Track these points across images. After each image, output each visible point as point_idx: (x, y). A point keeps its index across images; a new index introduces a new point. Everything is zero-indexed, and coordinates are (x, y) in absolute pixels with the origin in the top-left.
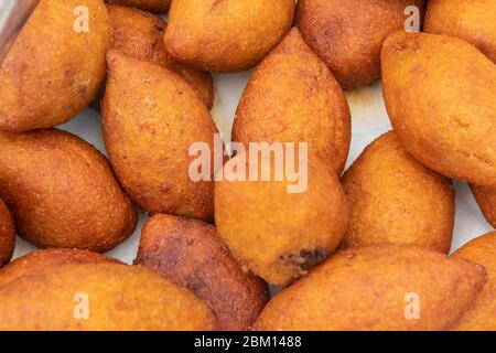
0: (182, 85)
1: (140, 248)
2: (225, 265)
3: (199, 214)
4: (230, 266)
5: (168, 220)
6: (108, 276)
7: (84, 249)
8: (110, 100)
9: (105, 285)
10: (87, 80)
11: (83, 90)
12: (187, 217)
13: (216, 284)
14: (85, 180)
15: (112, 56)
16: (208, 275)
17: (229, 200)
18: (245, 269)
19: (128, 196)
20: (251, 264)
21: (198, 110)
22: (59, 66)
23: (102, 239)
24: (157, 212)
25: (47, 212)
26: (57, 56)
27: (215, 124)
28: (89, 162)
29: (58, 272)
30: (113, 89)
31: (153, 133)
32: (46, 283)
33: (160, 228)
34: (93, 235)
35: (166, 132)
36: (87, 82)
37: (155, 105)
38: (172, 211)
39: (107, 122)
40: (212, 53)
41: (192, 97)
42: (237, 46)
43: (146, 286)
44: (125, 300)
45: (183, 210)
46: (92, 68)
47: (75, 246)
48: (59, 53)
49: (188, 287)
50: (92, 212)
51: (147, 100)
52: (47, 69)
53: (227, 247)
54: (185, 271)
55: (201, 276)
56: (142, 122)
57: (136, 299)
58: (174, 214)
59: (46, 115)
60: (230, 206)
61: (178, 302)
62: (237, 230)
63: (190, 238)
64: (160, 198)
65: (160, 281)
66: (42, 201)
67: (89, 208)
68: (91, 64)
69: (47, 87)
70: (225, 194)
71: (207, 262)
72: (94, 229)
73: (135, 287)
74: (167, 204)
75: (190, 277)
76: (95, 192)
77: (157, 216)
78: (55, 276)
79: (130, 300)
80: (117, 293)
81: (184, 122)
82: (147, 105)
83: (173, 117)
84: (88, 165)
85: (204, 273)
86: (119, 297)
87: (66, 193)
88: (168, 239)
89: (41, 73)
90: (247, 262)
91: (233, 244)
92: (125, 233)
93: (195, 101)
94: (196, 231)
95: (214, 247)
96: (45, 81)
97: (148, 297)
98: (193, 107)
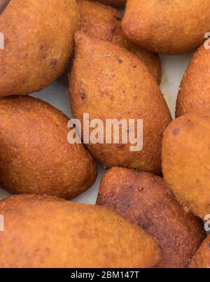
0: (136, 61)
1: (99, 195)
2: (170, 208)
3: (149, 168)
4: (174, 209)
5: (123, 172)
6: (73, 210)
7: (53, 195)
8: (77, 71)
9: (70, 218)
10: (57, 54)
11: (54, 63)
12: (138, 170)
13: (162, 223)
14: (55, 137)
15: (78, 35)
16: (156, 216)
17: (174, 149)
18: (186, 209)
19: (90, 152)
20: (192, 205)
21: (149, 82)
22: (35, 42)
23: (67, 187)
24: (114, 166)
25: (22, 164)
26: (33, 33)
27: (162, 95)
28: (58, 123)
29: (31, 207)
30: (79, 63)
31: (112, 98)
32: (21, 215)
33: (115, 179)
34: (61, 184)
35: (123, 97)
36: (58, 57)
37: (113, 76)
38: (126, 165)
39: (73, 90)
40: (160, 36)
41: (144, 71)
42: (182, 30)
43: (104, 221)
44: (87, 231)
45: (135, 165)
46: (62, 45)
47: (45, 192)
48: (35, 31)
49: (139, 225)
50: (60, 165)
51: (107, 71)
52: (25, 44)
53: (171, 191)
54: (137, 213)
55: (149, 216)
56: (103, 89)
57: (96, 230)
58: (127, 167)
59: (24, 82)
60: (175, 154)
61: (131, 235)
62: (180, 175)
63: (141, 186)
64: (116, 153)
65: (116, 218)
66: (18, 153)
67: (57, 160)
68: (62, 42)
69: (24, 58)
70: (172, 144)
71: (155, 205)
72: (61, 178)
73: (95, 220)
74: (122, 159)
75: (140, 218)
76: (62, 148)
77: (113, 169)
78: (28, 210)
79: (90, 230)
80: (80, 224)
81: (137, 90)
82: (107, 75)
83: (128, 86)
84: (57, 125)
85: (152, 214)
86: (81, 228)
87: (39, 148)
88: (122, 187)
89: (20, 46)
90: (188, 203)
91: (177, 188)
92: (87, 183)
93: (146, 74)
94: (145, 181)
95: (161, 193)
96: (23, 53)
97: (106, 229)
98: (145, 78)
